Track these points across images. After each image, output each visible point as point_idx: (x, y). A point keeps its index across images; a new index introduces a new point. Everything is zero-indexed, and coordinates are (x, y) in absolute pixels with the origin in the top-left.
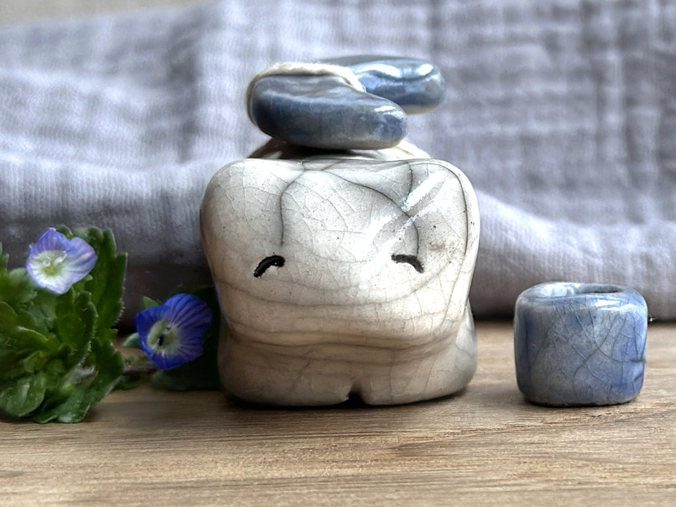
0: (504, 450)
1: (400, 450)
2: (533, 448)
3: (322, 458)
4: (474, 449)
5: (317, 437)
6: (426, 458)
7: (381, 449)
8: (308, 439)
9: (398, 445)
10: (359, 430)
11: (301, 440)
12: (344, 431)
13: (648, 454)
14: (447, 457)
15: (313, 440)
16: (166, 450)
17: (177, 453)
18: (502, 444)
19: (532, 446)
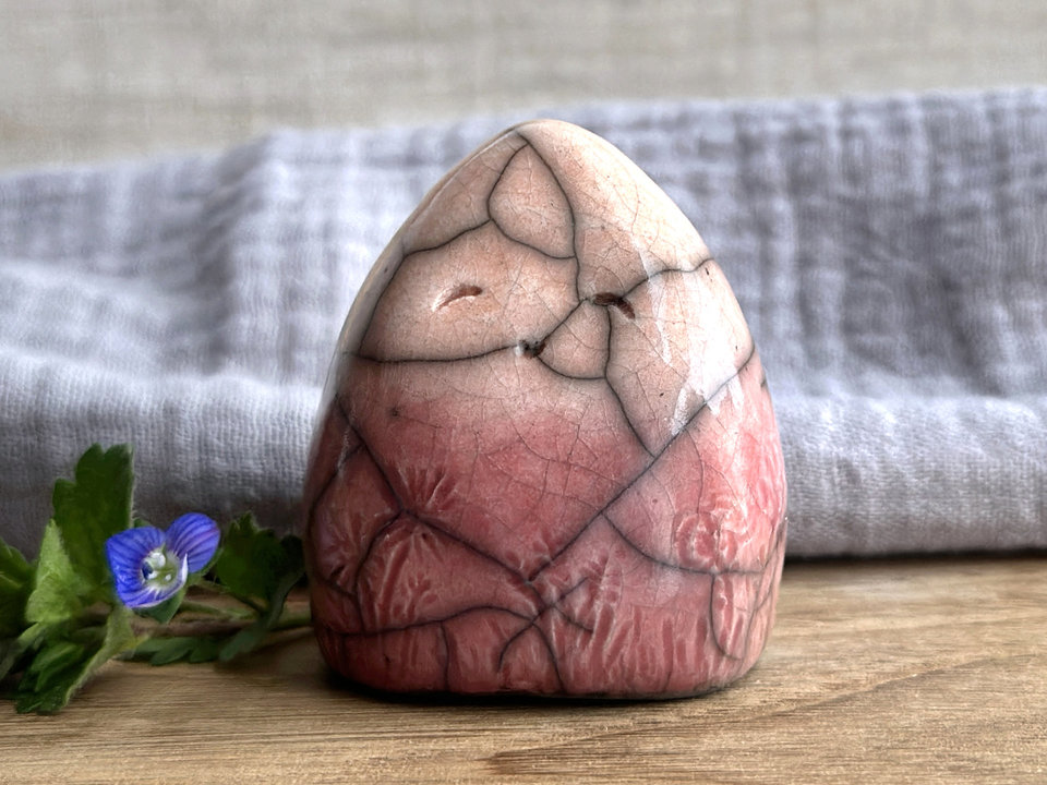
0: (629, 765)
1: (497, 762)
2: (664, 763)
3: (396, 775)
4: (590, 763)
5: (389, 738)
6: (531, 777)
7: (471, 761)
8: (377, 743)
9: (493, 753)
10: (444, 727)
11: (369, 743)
12: (425, 728)
13: (814, 775)
14: (556, 776)
15: (385, 743)
16: (200, 757)
17: (211, 765)
18: (627, 753)
19: (665, 758)
